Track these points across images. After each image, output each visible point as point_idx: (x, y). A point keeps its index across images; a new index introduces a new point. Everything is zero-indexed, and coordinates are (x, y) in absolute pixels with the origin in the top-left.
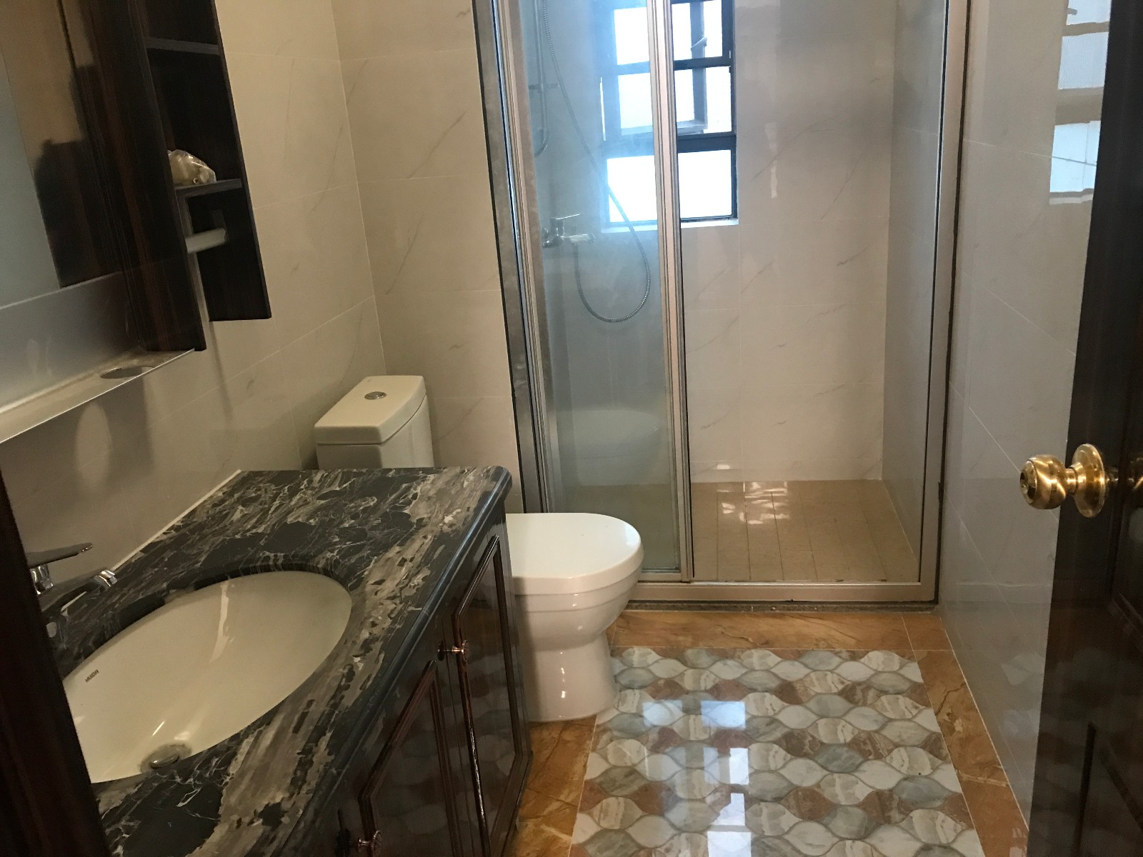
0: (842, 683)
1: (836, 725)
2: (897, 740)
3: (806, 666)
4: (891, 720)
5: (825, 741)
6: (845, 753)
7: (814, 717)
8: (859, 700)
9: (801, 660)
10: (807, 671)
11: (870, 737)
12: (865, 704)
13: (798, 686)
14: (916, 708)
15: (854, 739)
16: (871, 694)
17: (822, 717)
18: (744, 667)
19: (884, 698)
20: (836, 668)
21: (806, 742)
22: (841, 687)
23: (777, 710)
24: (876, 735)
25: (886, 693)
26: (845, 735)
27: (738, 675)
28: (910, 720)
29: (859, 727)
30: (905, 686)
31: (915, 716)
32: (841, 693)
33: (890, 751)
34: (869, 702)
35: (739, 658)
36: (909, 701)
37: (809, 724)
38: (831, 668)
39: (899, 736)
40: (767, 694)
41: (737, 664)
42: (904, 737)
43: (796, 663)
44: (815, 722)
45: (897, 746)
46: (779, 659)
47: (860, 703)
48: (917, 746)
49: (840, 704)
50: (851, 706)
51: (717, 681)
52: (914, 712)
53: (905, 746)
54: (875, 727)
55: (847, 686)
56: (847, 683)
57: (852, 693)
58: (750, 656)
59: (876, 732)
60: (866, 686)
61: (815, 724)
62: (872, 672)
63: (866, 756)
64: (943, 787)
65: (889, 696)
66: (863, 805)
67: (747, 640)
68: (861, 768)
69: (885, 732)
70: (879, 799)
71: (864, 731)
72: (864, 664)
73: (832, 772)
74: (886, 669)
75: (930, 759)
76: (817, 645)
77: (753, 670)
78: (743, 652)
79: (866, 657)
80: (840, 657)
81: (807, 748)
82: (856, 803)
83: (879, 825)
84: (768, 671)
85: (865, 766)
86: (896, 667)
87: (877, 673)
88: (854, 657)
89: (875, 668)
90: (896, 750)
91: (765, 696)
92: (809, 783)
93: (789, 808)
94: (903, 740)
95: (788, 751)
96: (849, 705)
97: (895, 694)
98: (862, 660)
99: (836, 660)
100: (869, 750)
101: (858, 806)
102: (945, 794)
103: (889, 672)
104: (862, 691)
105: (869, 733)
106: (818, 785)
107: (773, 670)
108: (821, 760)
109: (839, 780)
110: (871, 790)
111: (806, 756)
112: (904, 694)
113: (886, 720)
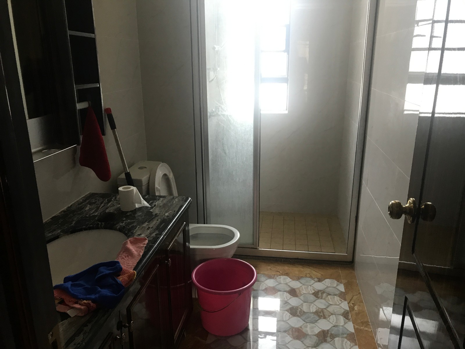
0: (314, 290)
1: (310, 305)
2: (332, 312)
3: (301, 283)
4: (331, 305)
5: (305, 311)
6: (312, 316)
7: (302, 302)
8: (320, 297)
9: (299, 281)
10: (302, 285)
11: (322, 310)
12: (322, 298)
13: (297, 290)
14: (341, 301)
15: (316, 311)
16: (325, 295)
17: (305, 302)
18: (278, 282)
19: (329, 297)
20: (313, 284)
21: (298, 311)
22: (313, 292)
23: (288, 299)
24: (325, 310)
25: (330, 295)
26: (313, 309)
27: (275, 285)
28: (338, 305)
29: (319, 307)
30: (337, 293)
31: (340, 304)
32: (313, 294)
33: (329, 316)
34: (323, 298)
35: (276, 279)
36: (338, 298)
37: (300, 304)
38: (311, 284)
39: (333, 311)
40: (285, 293)
41: (274, 280)
42: (335, 311)
43: (297, 282)
44: (302, 304)
45: (332, 314)
46: (291, 280)
47: (320, 298)
48: (340, 315)
49: (312, 298)
50: (317, 298)
51: (267, 287)
52: (340, 302)
53: (335, 314)
54: (325, 307)
55: (316, 291)
56: (316, 290)
57: (317, 294)
58: (280, 278)
59: (325, 309)
60: (323, 292)
61: (302, 305)
62: (326, 287)
63: (320, 317)
64: (348, 330)
65: (331, 296)
66: (317, 335)
67: (279, 272)
68: (318, 322)
69: (328, 309)
70: (323, 333)
71: (320, 308)
72: (323, 283)
73: (307, 323)
74: (331, 286)
75: (344, 320)
76: (306, 275)
77: (281, 283)
78: (277, 276)
79: (324, 281)
80: (314, 280)
81: (298, 313)
82: (315, 334)
83: (322, 342)
84: (286, 284)
85: (319, 321)
86: (335, 285)
87: (328, 287)
88: (320, 280)
89: (327, 285)
90: (331, 316)
91: (284, 293)
92: (297, 326)
93: (289, 334)
94: (334, 312)
95: (291, 314)
96: (315, 298)
97: (333, 295)
98: (323, 282)
99: (313, 281)
100: (321, 315)
101: (315, 335)
102: (348, 333)
103: (332, 287)
104: (321, 293)
105: (322, 309)
106: (301, 327)
107: (288, 284)
108: (303, 318)
109: (309, 325)
110: (320, 330)
111: (298, 316)
112: (337, 296)
113: (329, 304)
